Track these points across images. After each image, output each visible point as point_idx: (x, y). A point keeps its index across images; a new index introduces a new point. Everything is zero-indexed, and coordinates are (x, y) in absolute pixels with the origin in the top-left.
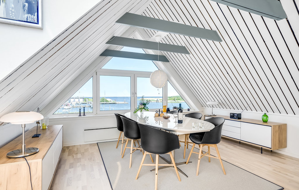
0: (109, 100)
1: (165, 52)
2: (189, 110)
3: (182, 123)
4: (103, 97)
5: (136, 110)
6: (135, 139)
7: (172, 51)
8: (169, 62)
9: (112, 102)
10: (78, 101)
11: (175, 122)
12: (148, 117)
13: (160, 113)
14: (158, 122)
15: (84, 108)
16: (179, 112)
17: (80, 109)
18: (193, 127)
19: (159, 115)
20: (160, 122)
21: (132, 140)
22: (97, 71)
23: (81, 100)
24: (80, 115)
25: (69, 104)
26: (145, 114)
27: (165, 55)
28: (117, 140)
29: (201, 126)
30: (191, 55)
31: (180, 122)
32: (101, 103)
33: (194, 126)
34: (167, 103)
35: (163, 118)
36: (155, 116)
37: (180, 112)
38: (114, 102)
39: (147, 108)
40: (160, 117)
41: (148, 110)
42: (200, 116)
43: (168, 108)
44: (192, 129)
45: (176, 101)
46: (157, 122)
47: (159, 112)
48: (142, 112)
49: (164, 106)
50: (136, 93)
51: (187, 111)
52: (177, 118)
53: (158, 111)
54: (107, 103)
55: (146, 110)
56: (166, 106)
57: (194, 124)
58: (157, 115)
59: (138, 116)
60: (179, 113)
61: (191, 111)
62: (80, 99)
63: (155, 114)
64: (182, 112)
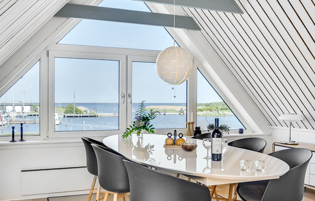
0: (82, 108)
1: (192, 9)
2: (241, 131)
3: (219, 160)
4: (71, 104)
5: (129, 131)
6: (121, 192)
7: (206, 8)
8: (200, 30)
9: (89, 113)
10: (20, 111)
11: (206, 158)
12: (153, 146)
13: (178, 137)
14: (172, 156)
15: (22, 124)
16: (213, 137)
17: (13, 128)
18: (243, 170)
19: (174, 143)
20: (177, 156)
21: (116, 195)
22: (48, 49)
23: (27, 109)
24: (13, 141)
25: (3, 116)
26: (147, 138)
27: (191, 15)
28: (88, 192)
29: (260, 168)
30: (245, 15)
31: (216, 158)
32: (66, 115)
33: (245, 168)
34: (195, 116)
35: (181, 148)
36: (166, 145)
37: (215, 136)
38: (94, 113)
39: (150, 127)
40: (176, 146)
41: (153, 132)
42: (262, 145)
43: (196, 128)
44: (239, 175)
45: (219, 112)
46: (169, 158)
47: (175, 135)
48: (141, 134)
49: (189, 123)
50: (130, 96)
51: (238, 134)
52: (210, 149)
53: (173, 133)
54: (79, 115)
55: (148, 130)
56: (193, 123)
57: (244, 163)
58: (170, 142)
59: (132, 143)
60: (215, 139)
61: (247, 134)
62: (25, 107)
63: (167, 140)
64: (219, 137)
